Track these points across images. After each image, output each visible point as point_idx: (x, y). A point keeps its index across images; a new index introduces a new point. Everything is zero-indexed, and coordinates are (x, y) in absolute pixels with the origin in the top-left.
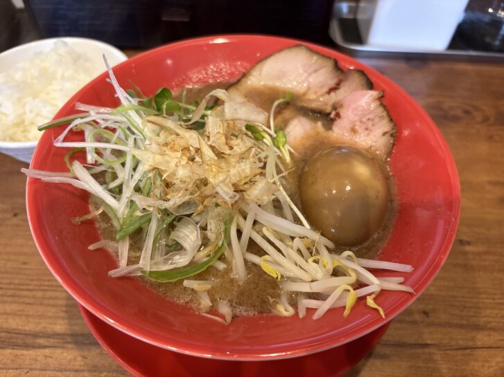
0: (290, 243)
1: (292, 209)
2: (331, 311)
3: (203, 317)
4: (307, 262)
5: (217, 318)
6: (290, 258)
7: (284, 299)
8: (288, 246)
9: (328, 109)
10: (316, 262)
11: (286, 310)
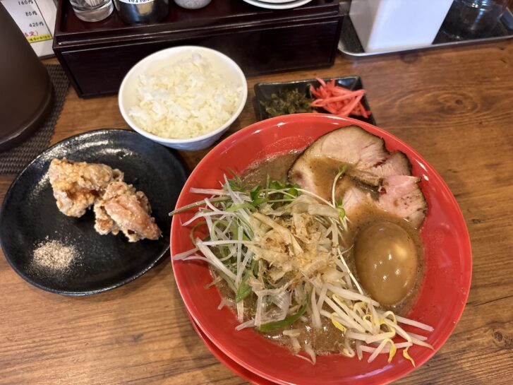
0: (351, 306)
1: (351, 279)
2: (380, 355)
3: (297, 357)
4: (362, 318)
5: (306, 359)
6: (351, 316)
7: (347, 344)
8: (350, 308)
9: (376, 183)
10: (368, 319)
11: (350, 353)
